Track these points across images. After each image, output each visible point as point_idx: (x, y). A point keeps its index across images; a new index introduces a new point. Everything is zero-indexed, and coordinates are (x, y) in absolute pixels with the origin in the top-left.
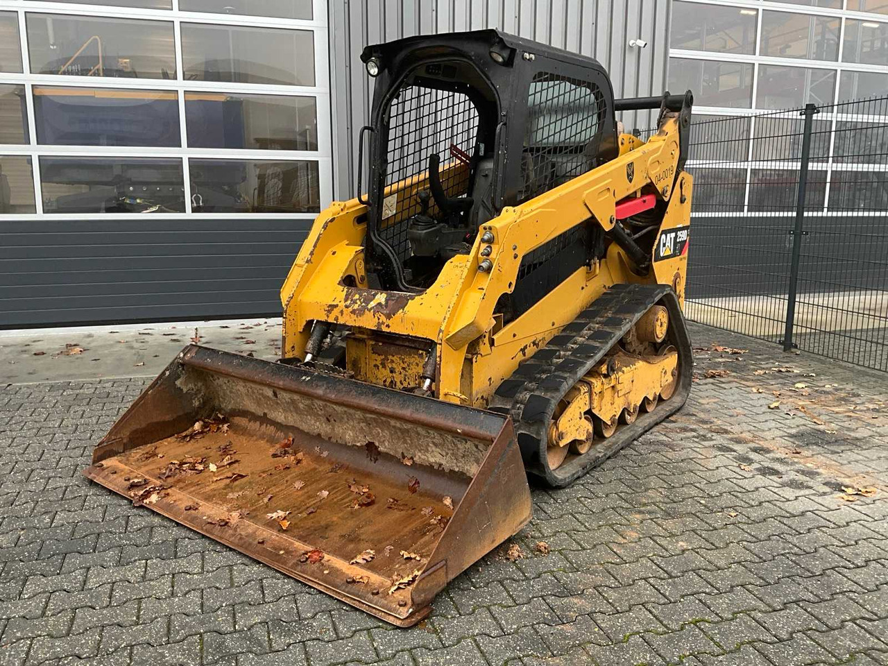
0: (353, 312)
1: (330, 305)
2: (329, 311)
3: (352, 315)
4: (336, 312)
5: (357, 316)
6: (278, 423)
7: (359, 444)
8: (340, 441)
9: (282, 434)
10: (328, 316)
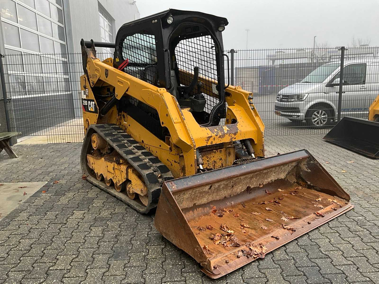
0: (220, 137)
1: (208, 137)
2: (208, 140)
3: (219, 139)
4: (211, 139)
5: (222, 139)
6: (203, 204)
7: (243, 191)
8: (235, 194)
9: (207, 208)
10: (207, 143)
